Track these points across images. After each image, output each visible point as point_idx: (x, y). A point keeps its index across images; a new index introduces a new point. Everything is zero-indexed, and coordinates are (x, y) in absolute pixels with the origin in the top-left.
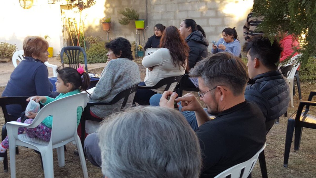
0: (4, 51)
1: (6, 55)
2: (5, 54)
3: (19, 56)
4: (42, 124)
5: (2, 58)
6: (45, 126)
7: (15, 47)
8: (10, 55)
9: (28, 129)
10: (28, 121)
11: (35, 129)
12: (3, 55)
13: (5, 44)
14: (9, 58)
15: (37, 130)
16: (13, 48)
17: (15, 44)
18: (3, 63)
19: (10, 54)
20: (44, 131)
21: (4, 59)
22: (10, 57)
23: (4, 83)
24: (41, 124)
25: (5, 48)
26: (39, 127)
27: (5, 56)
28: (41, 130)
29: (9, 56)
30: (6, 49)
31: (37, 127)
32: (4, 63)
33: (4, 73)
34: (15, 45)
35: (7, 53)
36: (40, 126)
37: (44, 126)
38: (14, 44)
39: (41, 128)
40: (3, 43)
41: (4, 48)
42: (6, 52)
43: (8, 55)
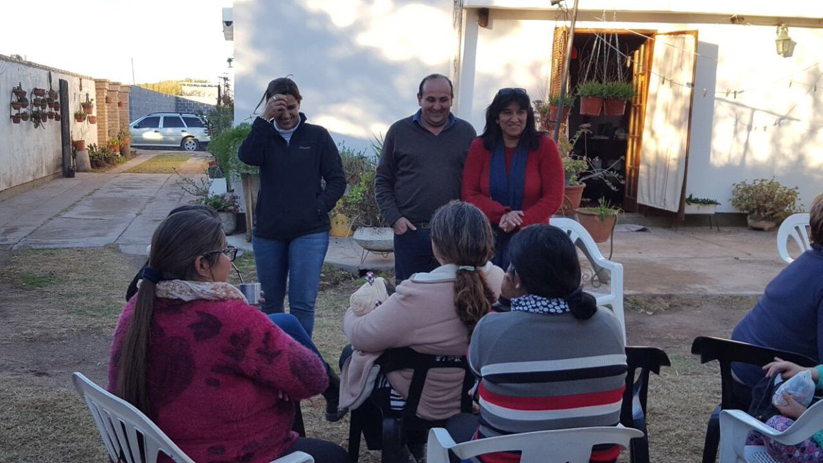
0: (765, 202)
1: (767, 214)
2: (766, 211)
3: (797, 228)
4: (811, 441)
5: (754, 219)
6: (818, 449)
7: (794, 194)
8: (777, 215)
9: (772, 442)
10: (777, 423)
11: (790, 449)
12: (759, 212)
13: (770, 184)
14: (773, 221)
15: (795, 453)
16: (790, 196)
17: (797, 188)
18: (755, 232)
19: (777, 210)
20: (814, 459)
21: (759, 221)
22: (777, 218)
23: (744, 287)
24: (809, 441)
25: (768, 194)
26: (802, 446)
27: (763, 216)
28: (806, 456)
29: (774, 216)
30: (769, 198)
31: (797, 446)
32: (759, 232)
33: (752, 259)
34: (797, 191)
35: (771, 209)
36: (807, 445)
37: (816, 449)
38: (794, 187)
39: (806, 451)
40: (766, 180)
41: (766, 196)
42: (769, 205)
43: (772, 215)
